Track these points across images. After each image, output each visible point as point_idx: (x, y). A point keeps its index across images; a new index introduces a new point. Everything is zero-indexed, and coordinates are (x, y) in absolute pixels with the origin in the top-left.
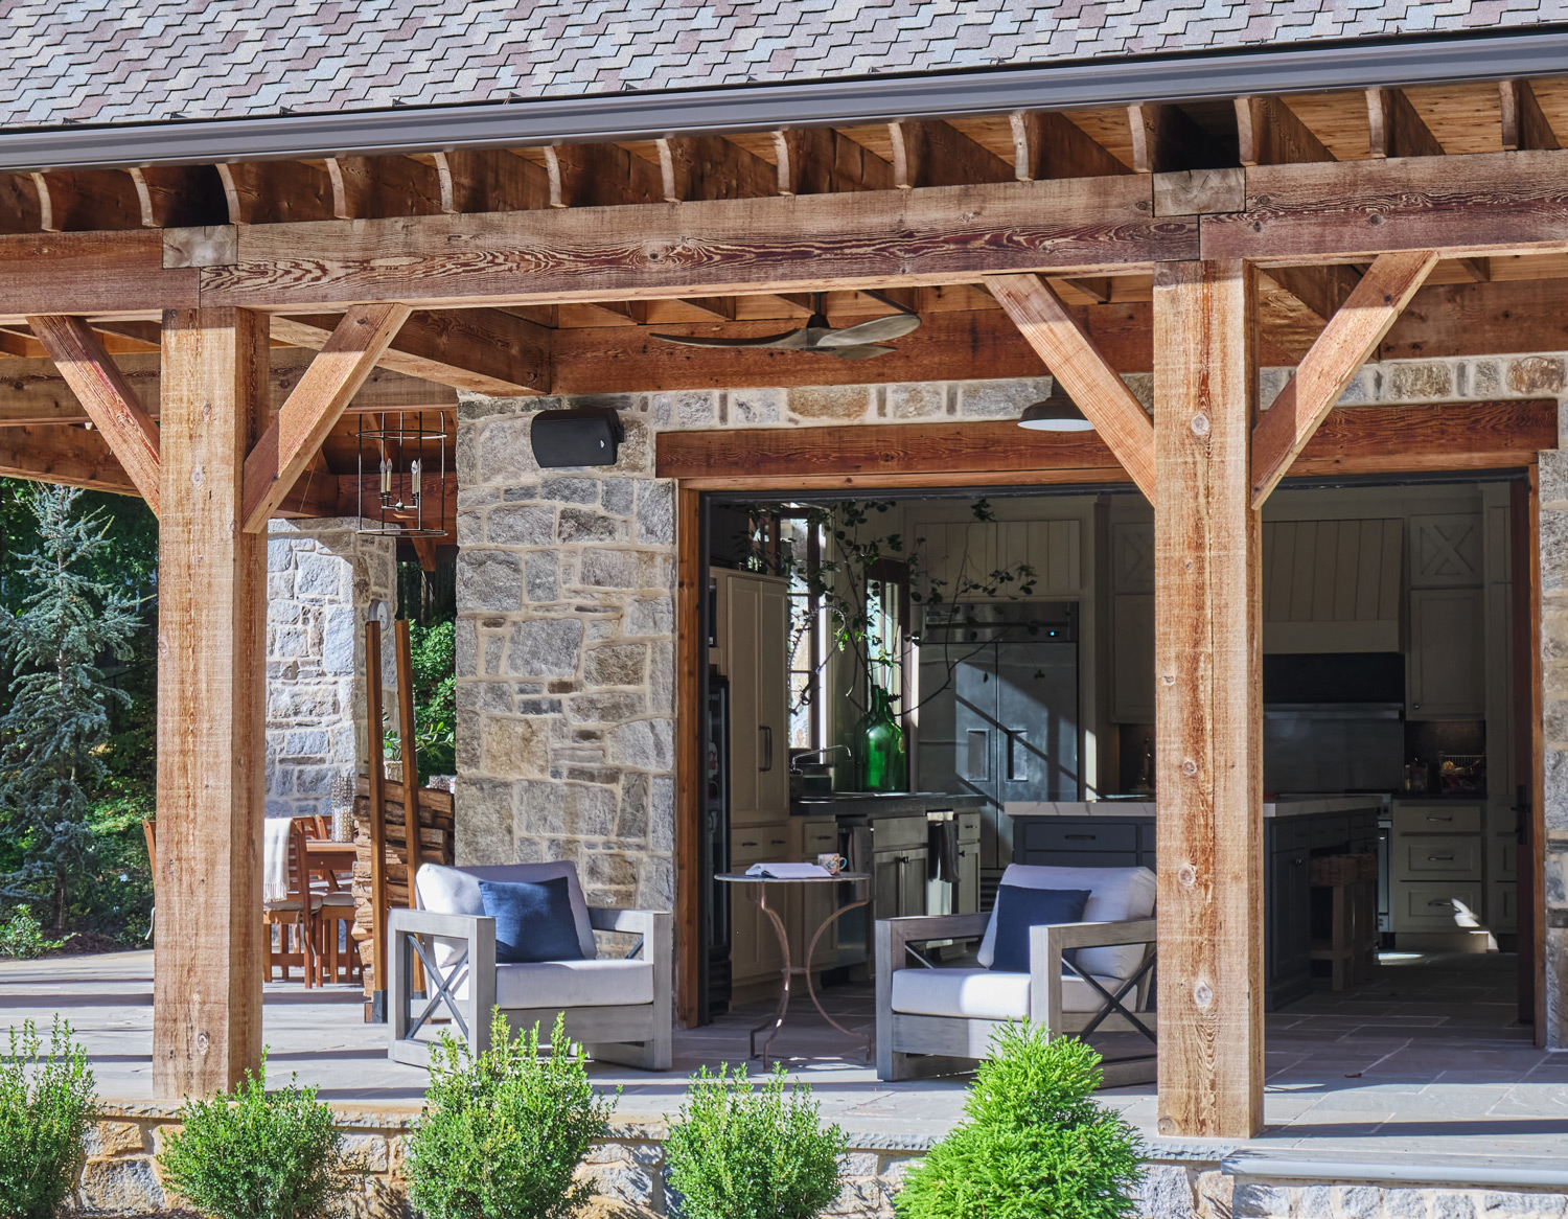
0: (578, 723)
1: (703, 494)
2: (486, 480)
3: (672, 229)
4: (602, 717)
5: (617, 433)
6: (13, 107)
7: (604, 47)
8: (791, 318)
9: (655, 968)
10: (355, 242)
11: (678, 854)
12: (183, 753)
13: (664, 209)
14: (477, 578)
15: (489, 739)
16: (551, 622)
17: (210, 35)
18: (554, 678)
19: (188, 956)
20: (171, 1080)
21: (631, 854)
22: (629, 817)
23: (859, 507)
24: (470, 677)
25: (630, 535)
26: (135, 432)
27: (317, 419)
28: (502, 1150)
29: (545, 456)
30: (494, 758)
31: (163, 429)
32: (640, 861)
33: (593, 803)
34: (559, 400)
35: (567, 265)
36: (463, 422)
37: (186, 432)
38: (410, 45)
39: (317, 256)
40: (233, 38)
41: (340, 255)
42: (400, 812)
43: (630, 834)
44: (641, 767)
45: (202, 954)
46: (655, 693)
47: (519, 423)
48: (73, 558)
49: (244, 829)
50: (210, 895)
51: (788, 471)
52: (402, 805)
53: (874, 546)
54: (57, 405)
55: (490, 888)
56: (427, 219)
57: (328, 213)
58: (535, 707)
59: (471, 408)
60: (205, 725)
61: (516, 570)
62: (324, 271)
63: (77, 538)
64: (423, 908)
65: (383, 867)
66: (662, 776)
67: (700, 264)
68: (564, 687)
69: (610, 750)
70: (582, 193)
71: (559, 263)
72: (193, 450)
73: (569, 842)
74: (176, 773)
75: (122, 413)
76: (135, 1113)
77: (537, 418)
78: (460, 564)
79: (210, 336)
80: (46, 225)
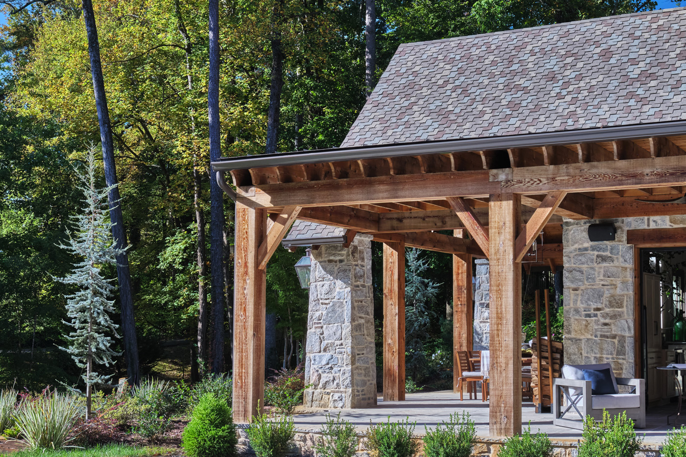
0: (602, 320)
1: (641, 249)
2: (572, 246)
3: (653, 166)
4: (611, 319)
5: (615, 231)
6: (416, 135)
7: (600, 112)
8: (670, 194)
9: (640, 396)
10: (550, 172)
11: (635, 361)
12: (498, 330)
13: (650, 160)
14: (570, 276)
15: (574, 326)
16: (594, 289)
17: (475, 112)
18: (595, 307)
19: (500, 392)
20: (495, 431)
21: (620, 361)
22: (619, 349)
23: (672, 253)
24: (568, 307)
25: (619, 262)
26: (481, 232)
27: (538, 227)
28: (610, 453)
29: (592, 238)
30: (576, 332)
31: (490, 231)
32: (623, 363)
33: (607, 345)
34: (595, 221)
35: (619, 178)
36: (565, 228)
37: (497, 232)
38: (538, 113)
39: (538, 177)
40: (483, 113)
41: (546, 176)
42: (546, 348)
43: (620, 355)
44: (623, 334)
45: (504, 392)
46: (627, 311)
47: (582, 228)
48: (419, 272)
49: (516, 354)
50: (507, 374)
51: (670, 242)
52: (547, 346)
53: (677, 265)
54: (436, 225)
55: (587, 372)
56: (574, 165)
57: (542, 164)
58: (589, 316)
59: (567, 224)
60: (505, 322)
61: (582, 273)
62: (541, 181)
63: (420, 266)
64: (564, 378)
65: (541, 365)
66: (630, 337)
67: (662, 176)
68: (598, 309)
69: (613, 329)
70: (623, 156)
71: (616, 177)
72: (499, 237)
73: (600, 357)
74: (495, 336)
75: (476, 226)
76: (485, 441)
77: (590, 226)
78: (564, 272)
79: (504, 203)
80: (453, 169)
